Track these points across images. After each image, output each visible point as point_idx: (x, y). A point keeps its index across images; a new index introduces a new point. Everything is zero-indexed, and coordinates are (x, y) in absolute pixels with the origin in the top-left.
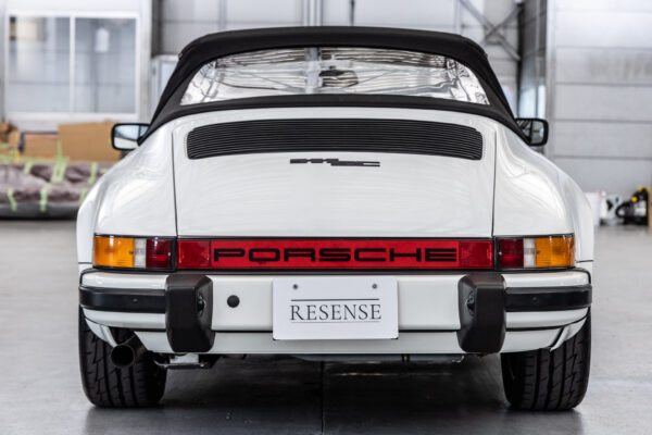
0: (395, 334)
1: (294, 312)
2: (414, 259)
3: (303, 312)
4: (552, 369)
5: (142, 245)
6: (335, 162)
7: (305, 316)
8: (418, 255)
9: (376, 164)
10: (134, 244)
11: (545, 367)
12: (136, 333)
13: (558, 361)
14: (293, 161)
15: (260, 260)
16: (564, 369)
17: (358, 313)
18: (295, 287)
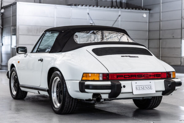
0: (155, 92)
1: (136, 88)
2: (154, 77)
3: (138, 88)
4: (156, 100)
5: (101, 75)
6: (130, 57)
7: (138, 89)
8: (154, 76)
9: (138, 57)
10: (99, 75)
11: (155, 99)
12: (101, 94)
13: (158, 98)
14: (122, 56)
15: (126, 78)
16: (158, 100)
17: (148, 88)
18: (136, 83)
